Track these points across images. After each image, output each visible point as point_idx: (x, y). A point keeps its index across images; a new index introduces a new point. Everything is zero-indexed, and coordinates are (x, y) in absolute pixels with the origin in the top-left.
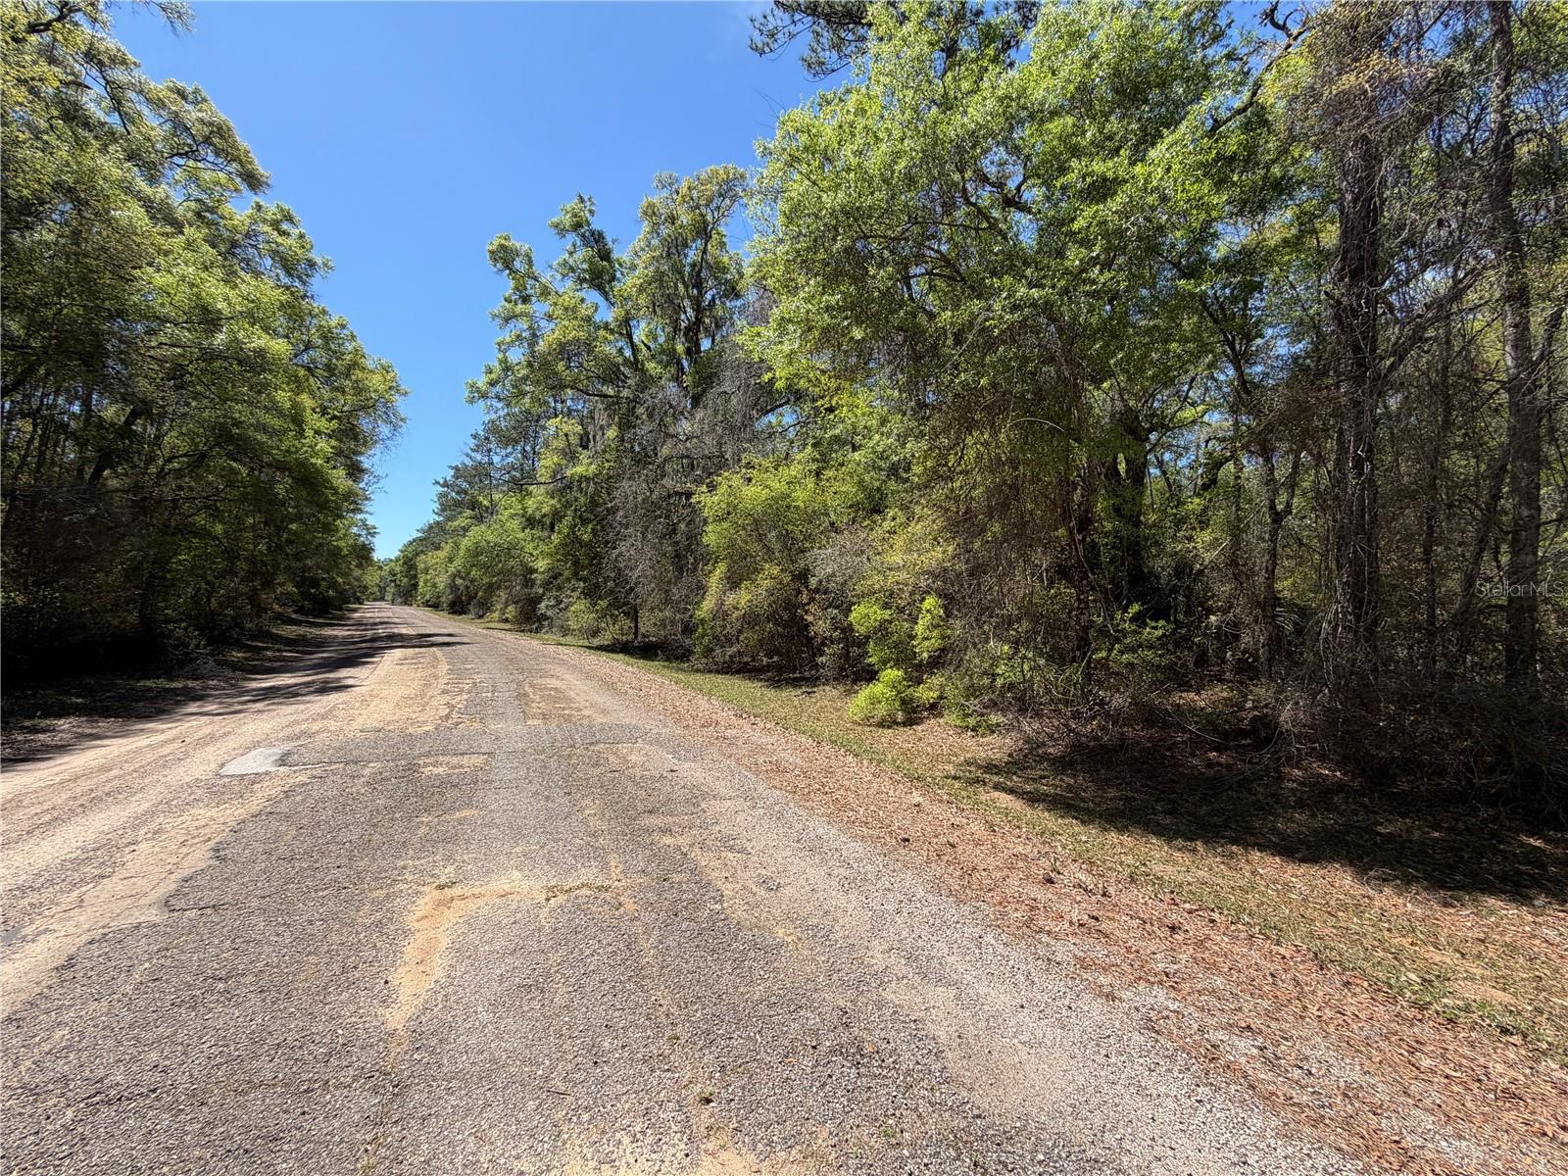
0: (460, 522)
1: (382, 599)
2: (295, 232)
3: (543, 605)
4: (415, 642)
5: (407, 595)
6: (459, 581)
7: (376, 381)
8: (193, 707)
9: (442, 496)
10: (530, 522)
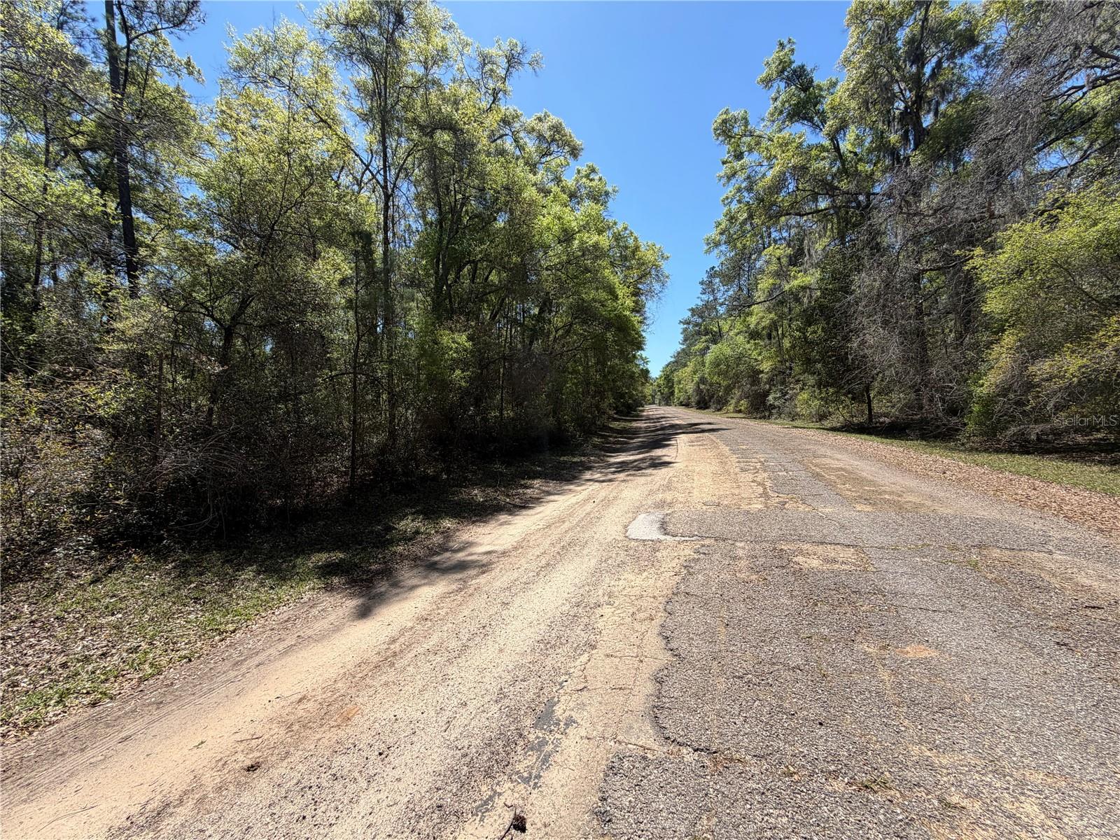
0: (700, 346)
1: (653, 403)
2: (597, 178)
3: (770, 397)
4: (689, 430)
5: (667, 400)
6: (702, 387)
7: (650, 256)
8: (588, 475)
9: (685, 330)
10: (754, 335)
